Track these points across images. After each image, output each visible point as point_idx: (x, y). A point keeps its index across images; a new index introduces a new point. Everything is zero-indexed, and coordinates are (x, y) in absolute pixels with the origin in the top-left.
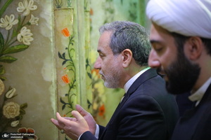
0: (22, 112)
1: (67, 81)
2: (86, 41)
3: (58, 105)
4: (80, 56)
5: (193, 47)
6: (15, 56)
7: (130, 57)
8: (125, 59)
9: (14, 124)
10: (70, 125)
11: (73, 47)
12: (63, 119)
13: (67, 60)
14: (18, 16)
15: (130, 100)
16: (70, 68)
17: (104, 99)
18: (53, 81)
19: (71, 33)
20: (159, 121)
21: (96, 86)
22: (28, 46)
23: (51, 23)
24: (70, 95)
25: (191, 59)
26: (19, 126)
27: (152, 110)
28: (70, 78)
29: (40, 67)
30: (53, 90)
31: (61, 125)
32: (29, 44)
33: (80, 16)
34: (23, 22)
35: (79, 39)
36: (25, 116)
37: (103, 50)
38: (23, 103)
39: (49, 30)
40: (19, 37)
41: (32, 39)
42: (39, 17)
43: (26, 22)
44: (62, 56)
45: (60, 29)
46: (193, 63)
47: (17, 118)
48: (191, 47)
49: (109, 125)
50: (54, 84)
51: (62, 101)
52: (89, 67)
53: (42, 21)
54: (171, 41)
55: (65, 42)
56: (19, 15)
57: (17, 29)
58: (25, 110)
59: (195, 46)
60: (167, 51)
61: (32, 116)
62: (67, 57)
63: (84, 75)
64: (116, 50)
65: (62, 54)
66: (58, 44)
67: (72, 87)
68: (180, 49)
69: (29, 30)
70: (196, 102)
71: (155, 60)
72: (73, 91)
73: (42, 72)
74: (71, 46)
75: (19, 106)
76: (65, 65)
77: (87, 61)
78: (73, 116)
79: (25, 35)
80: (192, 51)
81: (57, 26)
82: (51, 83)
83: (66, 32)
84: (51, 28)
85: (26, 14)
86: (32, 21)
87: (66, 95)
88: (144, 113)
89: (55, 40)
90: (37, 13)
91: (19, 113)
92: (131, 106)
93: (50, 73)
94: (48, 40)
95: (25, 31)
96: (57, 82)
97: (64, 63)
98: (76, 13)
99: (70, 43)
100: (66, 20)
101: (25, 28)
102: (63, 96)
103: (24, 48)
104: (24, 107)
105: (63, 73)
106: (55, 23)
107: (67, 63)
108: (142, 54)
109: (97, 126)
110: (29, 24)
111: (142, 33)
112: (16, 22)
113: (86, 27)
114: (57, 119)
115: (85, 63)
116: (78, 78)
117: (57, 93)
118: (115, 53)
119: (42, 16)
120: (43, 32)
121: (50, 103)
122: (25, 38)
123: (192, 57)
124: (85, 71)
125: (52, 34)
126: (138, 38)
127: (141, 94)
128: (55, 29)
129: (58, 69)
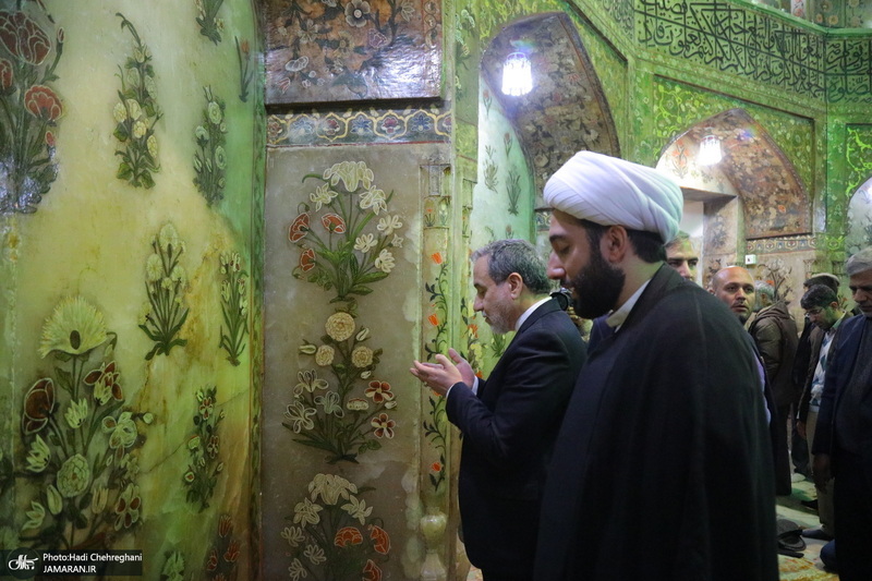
0: (376, 361)
1: (435, 323)
2: (462, 275)
3: (421, 354)
4: (454, 293)
5: (613, 244)
6: (371, 286)
7: (520, 284)
8: (513, 287)
9: (365, 375)
10: (436, 375)
11: (445, 278)
12: (426, 368)
13: (436, 295)
14: (377, 236)
15: (521, 337)
16: (439, 305)
17: (481, 365)
18: (417, 322)
19: (443, 258)
20: (562, 366)
21: (472, 347)
22: (388, 274)
23: (419, 245)
24: (439, 341)
25: (611, 261)
26: (371, 378)
27: (556, 351)
28: (440, 319)
29: (401, 302)
30: (416, 333)
31: (423, 375)
32: (389, 271)
33: (457, 241)
34: (384, 243)
35: (454, 271)
36: (378, 366)
37: (481, 282)
38: (377, 348)
39: (416, 255)
40: (377, 261)
41: (393, 265)
42: (404, 237)
43: (387, 243)
44: (430, 289)
45: (429, 254)
46: (615, 266)
47: (369, 368)
48: (610, 243)
49: (493, 374)
50: (418, 325)
51: (427, 349)
52: (464, 309)
53: (407, 242)
54: (581, 235)
55: (435, 271)
56: (380, 235)
57: (376, 252)
58: (380, 357)
59: (616, 243)
60: (575, 252)
61: (387, 367)
62: (437, 291)
63: (458, 319)
64: (499, 278)
65: (430, 286)
66: (426, 274)
67: (441, 331)
68: (595, 245)
69: (390, 254)
70: (615, 328)
71: (557, 267)
72: (443, 336)
73: (404, 309)
74: (443, 277)
75: (372, 352)
76: (434, 301)
77: (463, 301)
78: (440, 362)
79: (385, 260)
80: (612, 249)
81: (427, 250)
82: (415, 324)
83: (437, 257)
84: (418, 252)
85: (388, 232)
86: (394, 243)
87: (433, 341)
88: (543, 354)
89: (422, 268)
90: (402, 231)
91: (371, 362)
92: (523, 344)
93: (414, 311)
94: (413, 266)
95: (385, 255)
96: (422, 323)
97: (432, 298)
98: (452, 235)
99: (442, 272)
100: (439, 242)
101: (385, 250)
102: (429, 342)
103: (382, 276)
104: (378, 354)
105: (430, 312)
106: (424, 246)
107: (437, 299)
108: (536, 279)
109: (476, 378)
110: (391, 245)
111: (529, 250)
112: (375, 243)
113: (464, 256)
114: (416, 367)
115: (460, 304)
116: (450, 321)
117: (422, 338)
118: (498, 283)
119: (408, 235)
120: (408, 256)
121: (412, 351)
122: (385, 264)
123: (613, 258)
124: (460, 314)
125: (419, 260)
126: (525, 255)
127: (539, 328)
128: (423, 253)
129: (424, 306)
